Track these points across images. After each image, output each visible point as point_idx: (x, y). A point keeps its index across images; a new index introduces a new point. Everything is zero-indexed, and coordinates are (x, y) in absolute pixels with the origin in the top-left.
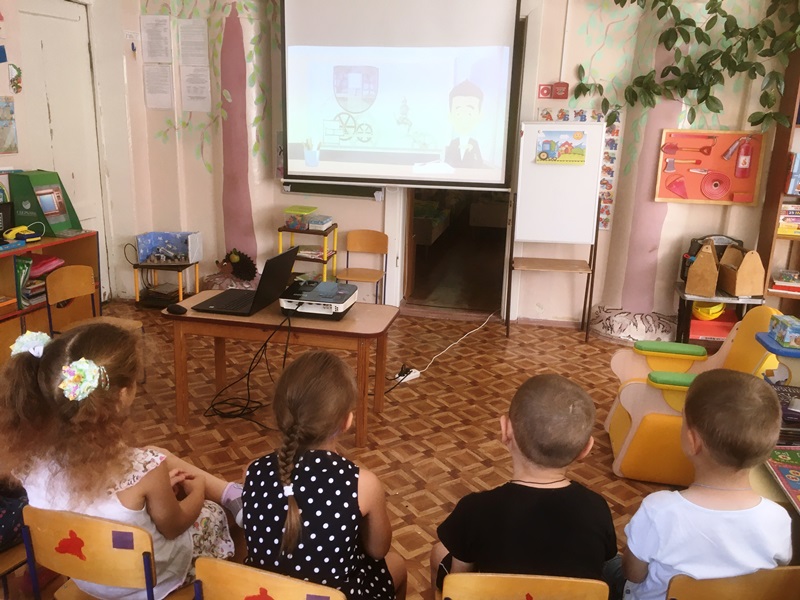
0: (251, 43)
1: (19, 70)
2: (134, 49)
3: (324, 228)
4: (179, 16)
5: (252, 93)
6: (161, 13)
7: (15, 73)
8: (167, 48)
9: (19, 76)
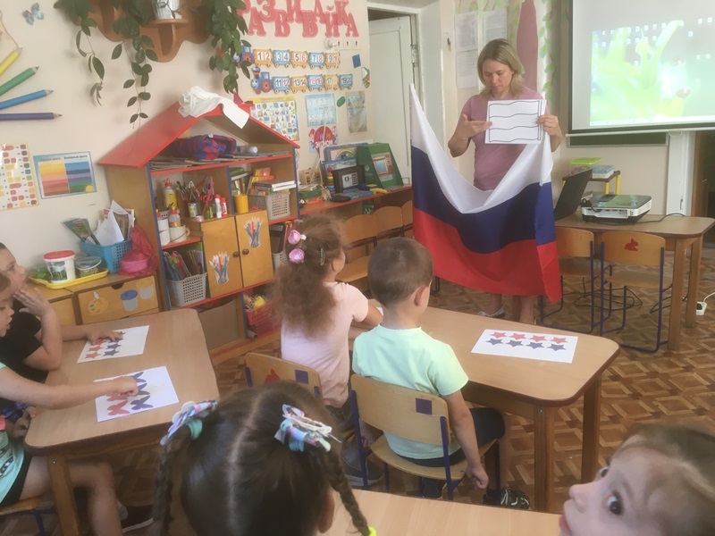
0: (543, 20)
1: (368, 71)
2: (449, 43)
3: (607, 176)
4: (485, 10)
5: (543, 63)
6: (471, 10)
7: (366, 73)
8: (474, 38)
9: (368, 75)
